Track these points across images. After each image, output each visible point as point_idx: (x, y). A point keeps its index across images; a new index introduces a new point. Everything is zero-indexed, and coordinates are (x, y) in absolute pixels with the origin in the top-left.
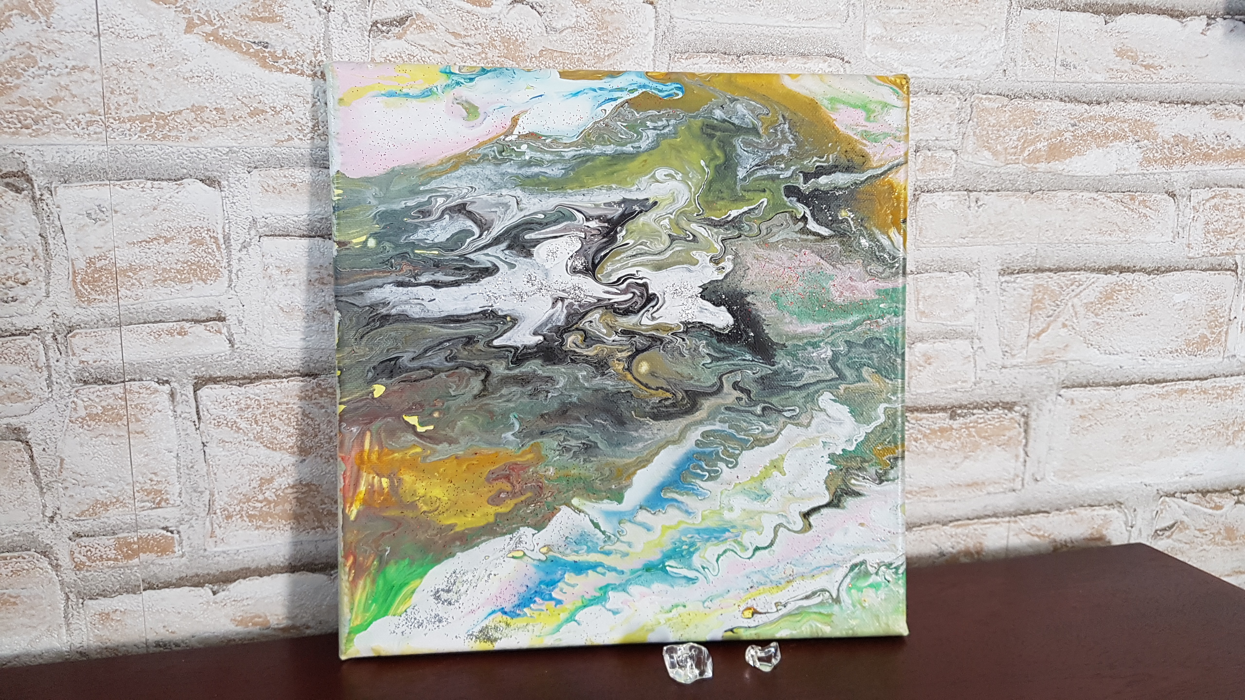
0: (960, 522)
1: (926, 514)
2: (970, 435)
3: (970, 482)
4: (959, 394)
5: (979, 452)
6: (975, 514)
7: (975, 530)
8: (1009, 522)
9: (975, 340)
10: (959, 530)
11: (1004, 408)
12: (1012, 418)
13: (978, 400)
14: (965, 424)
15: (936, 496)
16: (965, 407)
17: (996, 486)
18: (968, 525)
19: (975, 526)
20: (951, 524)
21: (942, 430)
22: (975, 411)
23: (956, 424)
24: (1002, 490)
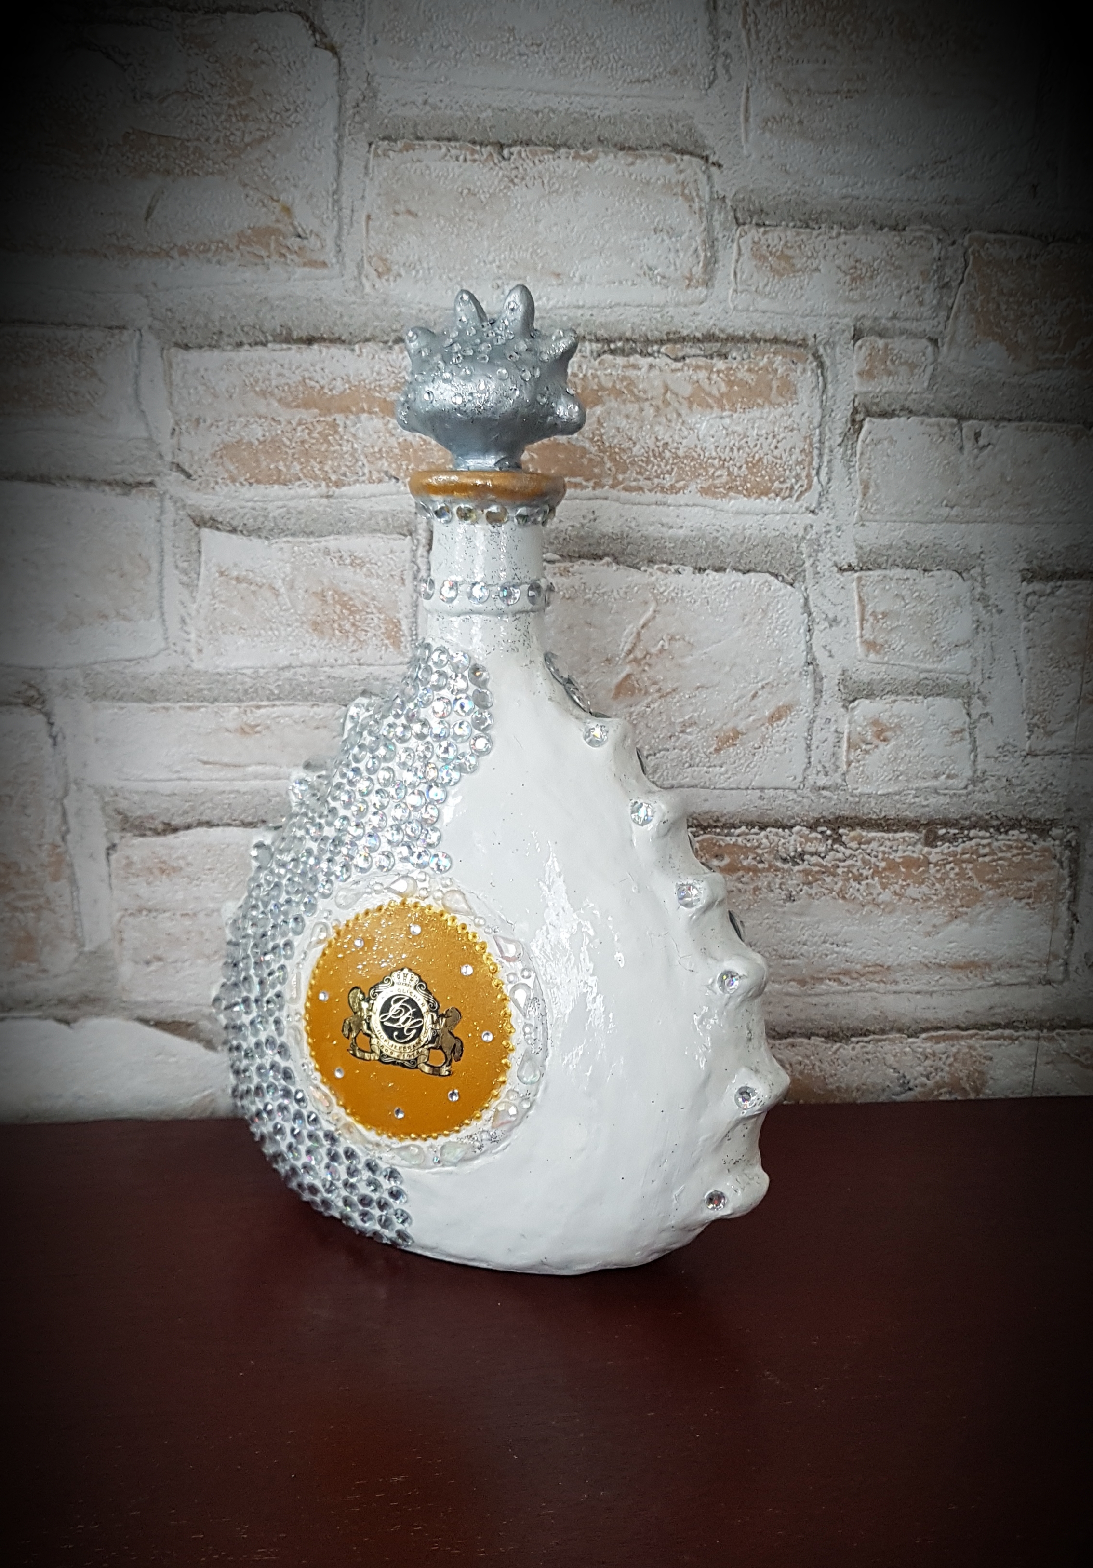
0: (942, 1033)
1: (877, 1013)
2: (961, 875)
3: (962, 961)
4: (942, 800)
5: (978, 907)
6: (972, 1020)
7: (970, 1047)
8: (1038, 1038)
9: (976, 702)
10: (942, 1046)
11: (1030, 830)
12: (1045, 850)
13: (979, 812)
14: (955, 854)
15: (896, 982)
16: (954, 824)
17: (1013, 971)
18: (957, 1038)
19: (971, 1042)
20: (924, 1035)
21: (910, 863)
22: (972, 833)
23: (935, 854)
24: (1024, 980)
